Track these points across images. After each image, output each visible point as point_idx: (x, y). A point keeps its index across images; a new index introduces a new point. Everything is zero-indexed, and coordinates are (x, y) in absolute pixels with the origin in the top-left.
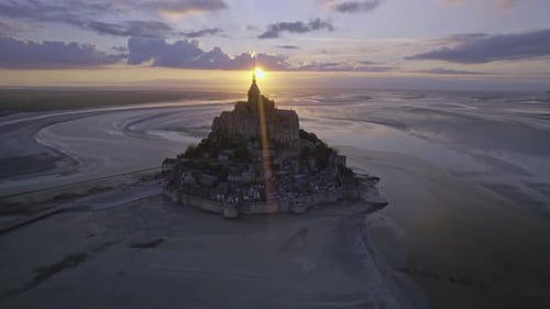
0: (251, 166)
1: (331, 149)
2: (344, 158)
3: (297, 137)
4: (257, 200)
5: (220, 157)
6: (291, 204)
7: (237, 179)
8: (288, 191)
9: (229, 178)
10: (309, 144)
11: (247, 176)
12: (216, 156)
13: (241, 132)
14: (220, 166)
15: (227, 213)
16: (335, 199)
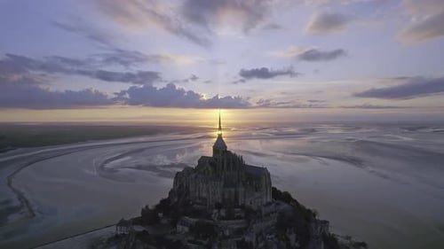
1: (309, 210)
2: (325, 223)
5: (179, 228)
10: (284, 206)
13: (204, 195)
14: (179, 242)
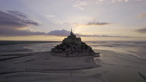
0: (70, 48)
3: (81, 43)
4: (70, 53)
6: (78, 55)
7: (67, 50)
8: (77, 52)
9: (65, 50)
10: (84, 45)
11: (69, 50)
12: (63, 47)
15: (64, 55)
16: (88, 55)
